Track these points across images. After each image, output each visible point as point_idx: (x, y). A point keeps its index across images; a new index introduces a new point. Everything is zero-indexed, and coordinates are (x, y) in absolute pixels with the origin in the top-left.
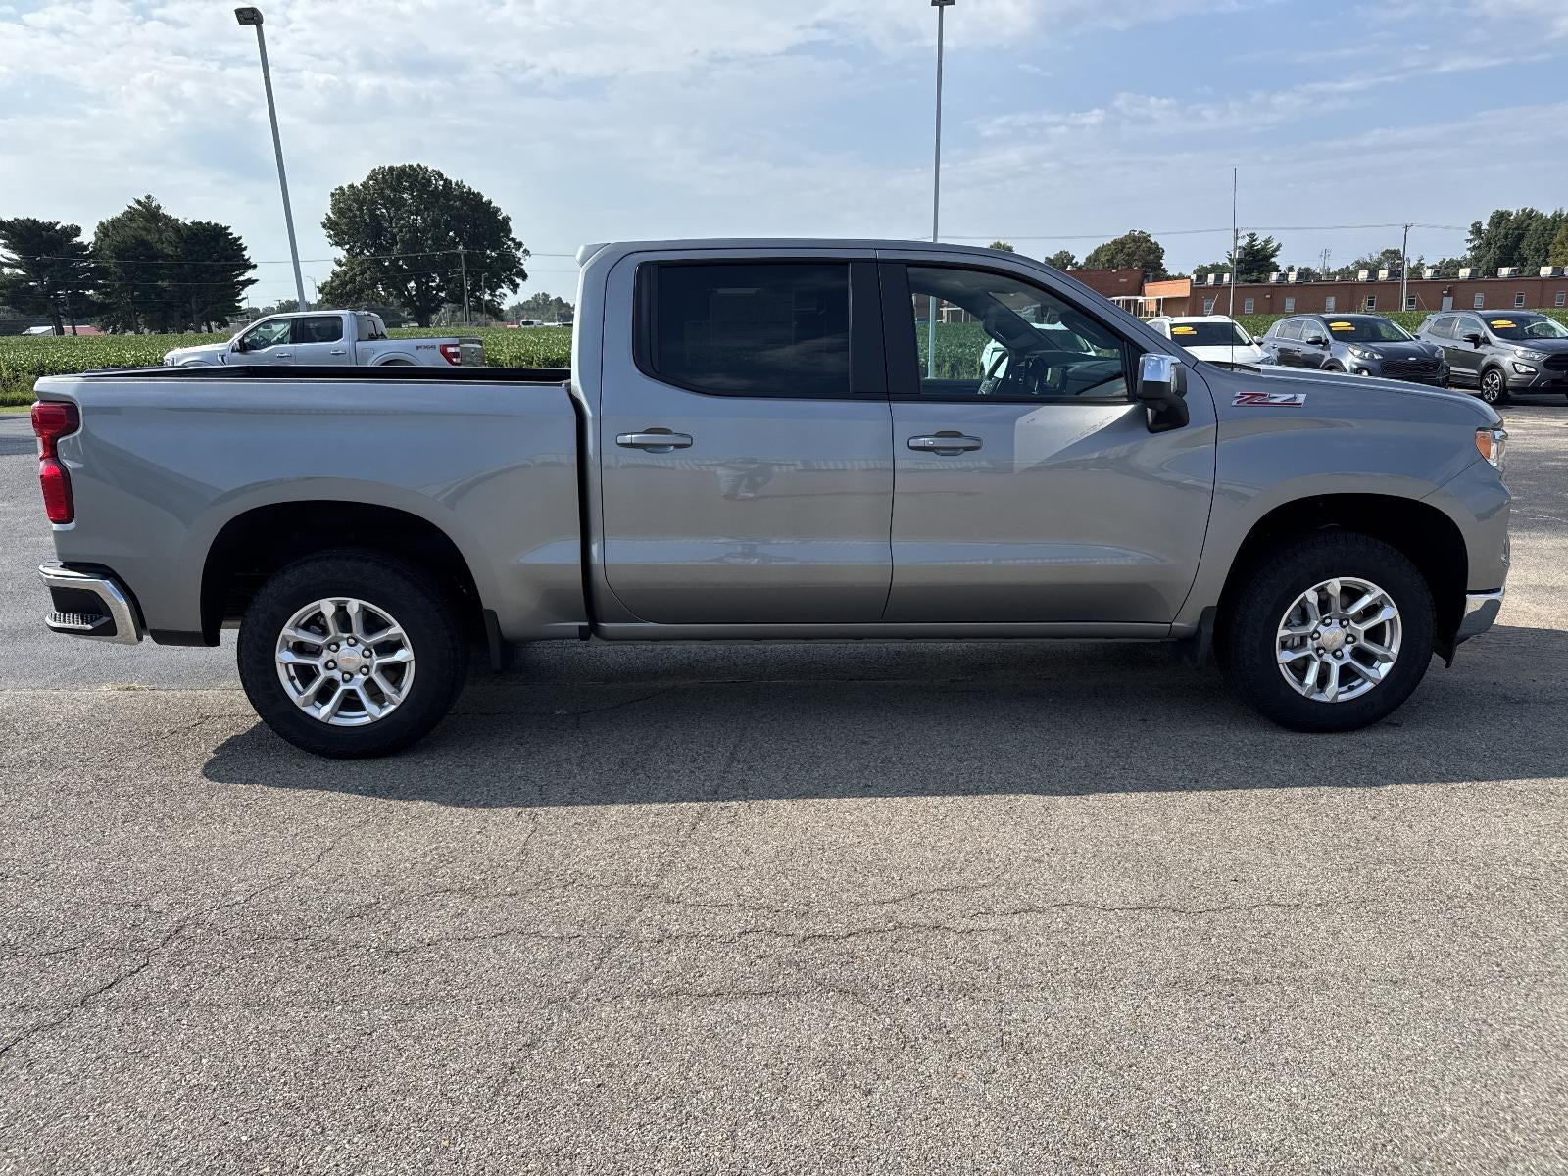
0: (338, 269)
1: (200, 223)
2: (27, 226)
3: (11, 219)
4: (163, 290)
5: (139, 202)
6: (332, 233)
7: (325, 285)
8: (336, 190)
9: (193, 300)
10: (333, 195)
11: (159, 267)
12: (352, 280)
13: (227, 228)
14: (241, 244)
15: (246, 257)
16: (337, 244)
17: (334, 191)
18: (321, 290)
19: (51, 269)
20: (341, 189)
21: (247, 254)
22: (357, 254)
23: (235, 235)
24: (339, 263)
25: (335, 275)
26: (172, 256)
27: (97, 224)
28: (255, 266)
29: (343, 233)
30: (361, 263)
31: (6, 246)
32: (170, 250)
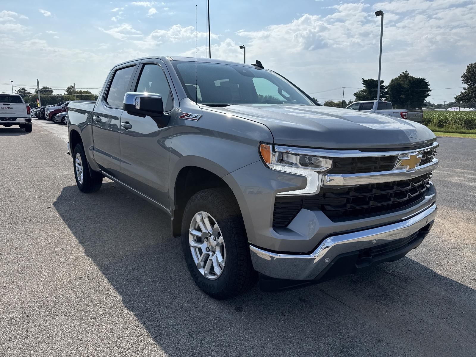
0: (463, 91)
1: (417, 78)
2: (371, 81)
3: (367, 79)
4: (402, 98)
5: (403, 73)
6: (464, 79)
7: (457, 97)
8: (470, 65)
9: (409, 101)
10: (468, 66)
11: (403, 91)
12: (468, 94)
13: (425, 79)
14: (428, 84)
15: (429, 88)
16: (465, 83)
17: (468, 65)
18: (455, 98)
19: (374, 92)
20: (471, 64)
21: (429, 87)
22: (472, 86)
23: (427, 81)
24: (465, 89)
25: (462, 93)
26: (406, 88)
27: (391, 80)
28: (431, 90)
29: (468, 79)
30: (472, 89)
31: (365, 87)
32: (406, 86)
